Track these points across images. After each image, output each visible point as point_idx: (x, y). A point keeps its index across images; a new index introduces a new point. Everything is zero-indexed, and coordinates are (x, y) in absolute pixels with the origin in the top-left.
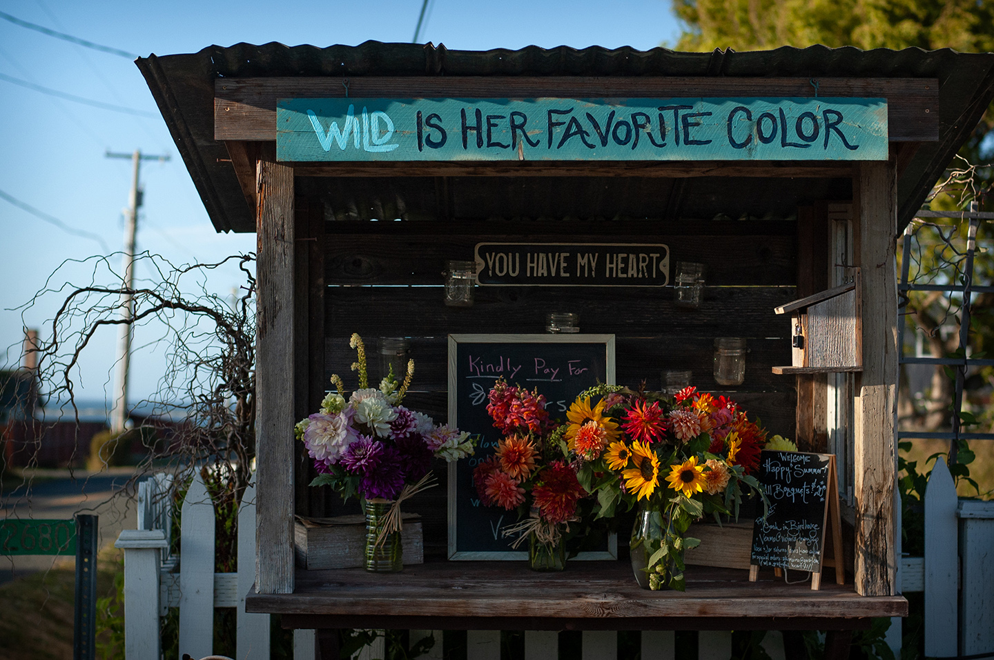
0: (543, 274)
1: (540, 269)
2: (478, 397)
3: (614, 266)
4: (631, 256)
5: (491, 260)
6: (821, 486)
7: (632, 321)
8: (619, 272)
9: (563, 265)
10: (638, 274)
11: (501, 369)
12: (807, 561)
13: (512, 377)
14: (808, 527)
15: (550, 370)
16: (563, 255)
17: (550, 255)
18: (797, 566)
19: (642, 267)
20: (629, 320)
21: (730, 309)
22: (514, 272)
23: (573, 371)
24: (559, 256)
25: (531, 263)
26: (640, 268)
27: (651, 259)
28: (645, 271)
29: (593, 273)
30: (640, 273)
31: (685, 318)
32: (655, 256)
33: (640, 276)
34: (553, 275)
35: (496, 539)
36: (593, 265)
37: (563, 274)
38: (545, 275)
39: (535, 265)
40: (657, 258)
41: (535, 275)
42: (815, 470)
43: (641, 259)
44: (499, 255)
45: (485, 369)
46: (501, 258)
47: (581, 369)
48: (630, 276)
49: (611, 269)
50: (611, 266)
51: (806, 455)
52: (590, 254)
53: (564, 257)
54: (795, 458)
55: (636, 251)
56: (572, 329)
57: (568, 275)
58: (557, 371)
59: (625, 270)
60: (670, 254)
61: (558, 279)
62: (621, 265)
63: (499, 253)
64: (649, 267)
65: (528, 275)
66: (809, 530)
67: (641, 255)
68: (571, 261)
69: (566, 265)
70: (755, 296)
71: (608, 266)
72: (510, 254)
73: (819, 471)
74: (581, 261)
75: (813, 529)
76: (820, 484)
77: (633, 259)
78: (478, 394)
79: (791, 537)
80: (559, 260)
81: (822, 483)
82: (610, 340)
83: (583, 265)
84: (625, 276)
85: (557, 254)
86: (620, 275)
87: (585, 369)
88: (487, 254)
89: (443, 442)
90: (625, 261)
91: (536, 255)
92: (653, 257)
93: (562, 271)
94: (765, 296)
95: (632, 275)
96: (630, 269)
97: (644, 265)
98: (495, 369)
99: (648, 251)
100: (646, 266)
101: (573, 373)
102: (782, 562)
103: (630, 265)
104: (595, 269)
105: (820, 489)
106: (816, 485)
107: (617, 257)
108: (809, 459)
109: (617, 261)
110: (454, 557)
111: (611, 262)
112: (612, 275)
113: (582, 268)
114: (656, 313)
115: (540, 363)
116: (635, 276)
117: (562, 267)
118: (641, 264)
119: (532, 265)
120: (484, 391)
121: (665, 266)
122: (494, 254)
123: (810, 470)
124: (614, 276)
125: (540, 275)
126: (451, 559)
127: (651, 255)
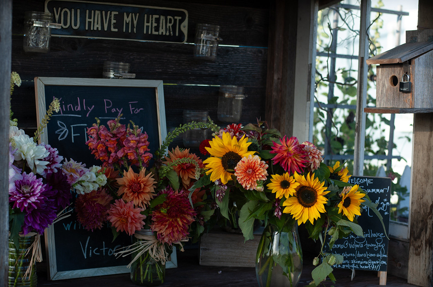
0: (98, 28)
1: (96, 23)
2: (62, 133)
3: (149, 25)
4: (162, 17)
5: (57, 14)
6: (385, 203)
7: (160, 70)
8: (153, 29)
9: (113, 21)
10: (166, 32)
11: (79, 109)
12: (375, 262)
13: (87, 116)
14: (374, 235)
15: (116, 110)
16: (113, 13)
17: (104, 12)
18: (366, 267)
19: (169, 27)
20: (158, 69)
21: (226, 63)
22: (75, 25)
23: (133, 110)
24: (111, 14)
25: (89, 18)
26: (168, 28)
27: (175, 20)
28: (171, 30)
29: (135, 29)
30: (168, 32)
31: (196, 69)
32: (178, 18)
33: (168, 34)
34: (106, 29)
35: (86, 258)
36: (135, 22)
37: (113, 30)
38: (100, 29)
39: (92, 20)
40: (179, 20)
41: (92, 29)
42: (378, 190)
43: (168, 21)
44: (64, 10)
45: (66, 108)
46: (66, 12)
47: (138, 109)
48: (160, 33)
49: (148, 27)
50: (148, 24)
51: (368, 178)
52: (133, 14)
53: (114, 15)
54: (358, 181)
55: (166, 13)
56: (129, 75)
57: (116, 30)
58: (121, 110)
59: (157, 29)
60: (189, 17)
61: (109, 33)
62: (155, 25)
63: (64, 8)
64: (174, 27)
65: (87, 28)
66: (375, 238)
67: (169, 17)
68: (119, 18)
69: (115, 21)
70: (242, 54)
71: (146, 24)
72: (73, 10)
73: (382, 191)
74: (127, 19)
75: (379, 237)
76: (383, 201)
77: (163, 19)
78: (62, 131)
79: (358, 244)
80: (110, 17)
81: (385, 200)
82: (159, 85)
83: (128, 22)
84: (157, 33)
85: (109, 12)
86: (154, 33)
87: (141, 109)
88: (55, 9)
89: (81, 176)
90: (158, 21)
91: (93, 11)
92: (176, 19)
93: (112, 26)
94: (249, 54)
95: (162, 33)
96: (161, 28)
97: (171, 25)
98: (74, 109)
99: (174, 14)
100: (172, 26)
101: (133, 112)
102: (351, 264)
103: (161, 25)
104: (136, 26)
105: (384, 205)
106: (380, 202)
107: (152, 18)
108: (371, 181)
109: (152, 21)
110: (55, 277)
111: (148, 22)
112: (148, 33)
113: (127, 24)
114: (177, 64)
115: (108, 104)
116: (164, 34)
117: (112, 23)
118: (168, 24)
119: (90, 20)
120: (67, 128)
121: (185, 28)
122: (60, 9)
123: (373, 190)
124: (150, 33)
125: (95, 29)
126: (53, 280)
127: (176, 17)
